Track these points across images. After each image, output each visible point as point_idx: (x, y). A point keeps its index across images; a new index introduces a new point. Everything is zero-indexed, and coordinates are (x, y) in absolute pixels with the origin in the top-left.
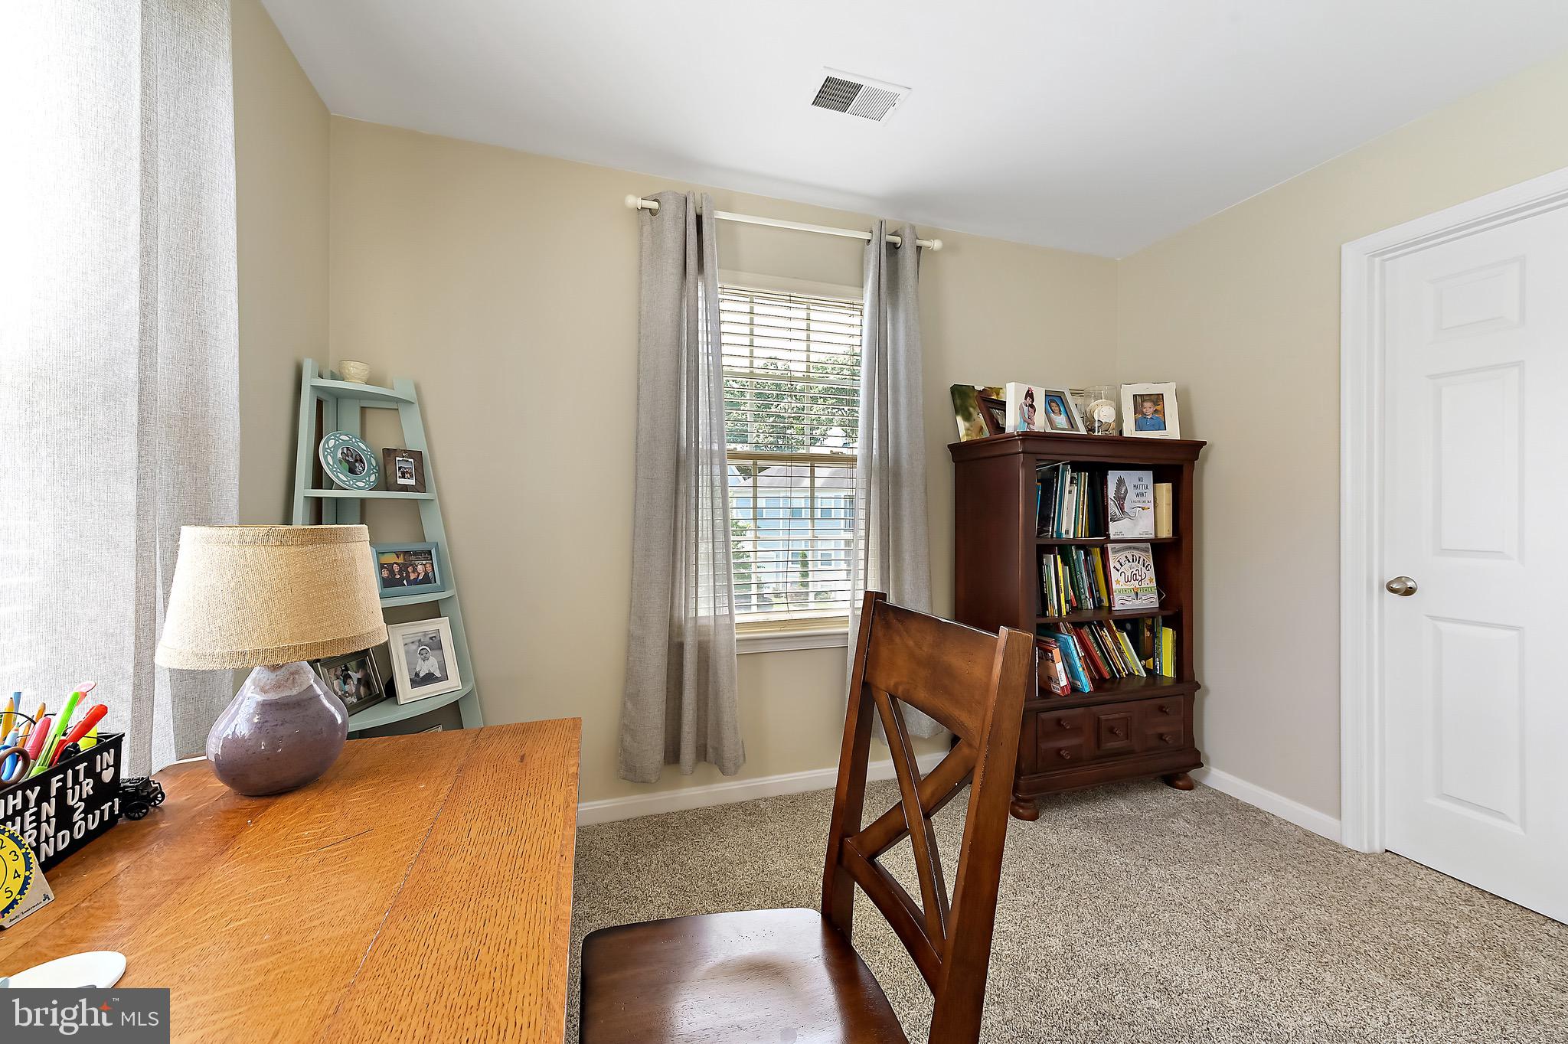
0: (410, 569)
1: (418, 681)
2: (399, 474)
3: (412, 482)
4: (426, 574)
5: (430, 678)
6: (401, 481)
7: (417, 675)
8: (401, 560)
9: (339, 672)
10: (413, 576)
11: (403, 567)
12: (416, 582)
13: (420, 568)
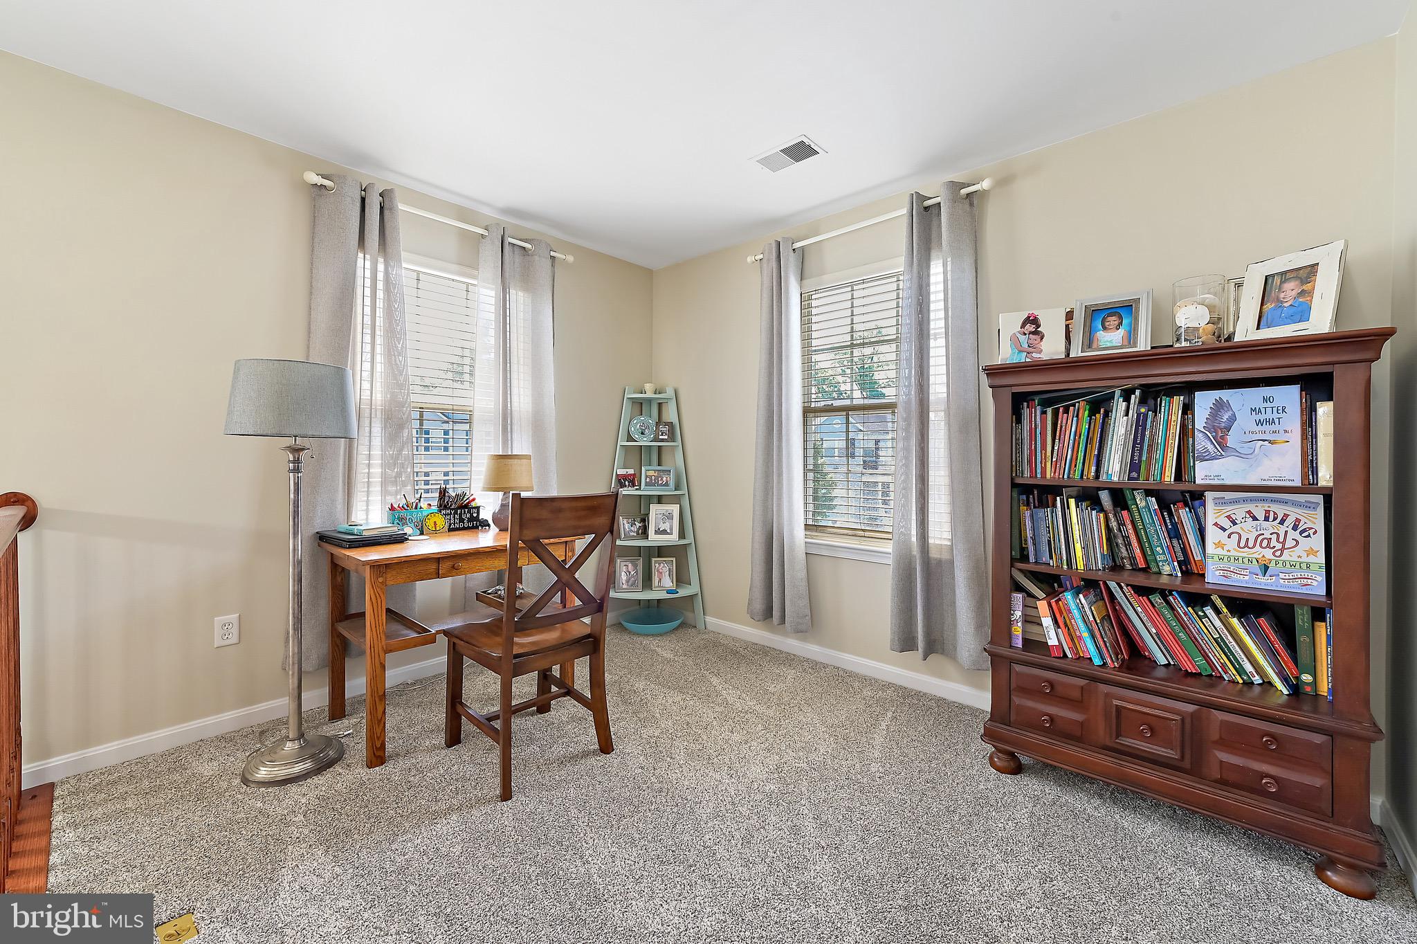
0: (660, 479)
1: (658, 532)
2: (660, 434)
3: (666, 437)
4: (667, 482)
5: (664, 532)
6: (661, 437)
7: (659, 529)
8: (656, 475)
9: (630, 521)
10: (660, 482)
11: (657, 478)
12: (661, 485)
13: (664, 479)
